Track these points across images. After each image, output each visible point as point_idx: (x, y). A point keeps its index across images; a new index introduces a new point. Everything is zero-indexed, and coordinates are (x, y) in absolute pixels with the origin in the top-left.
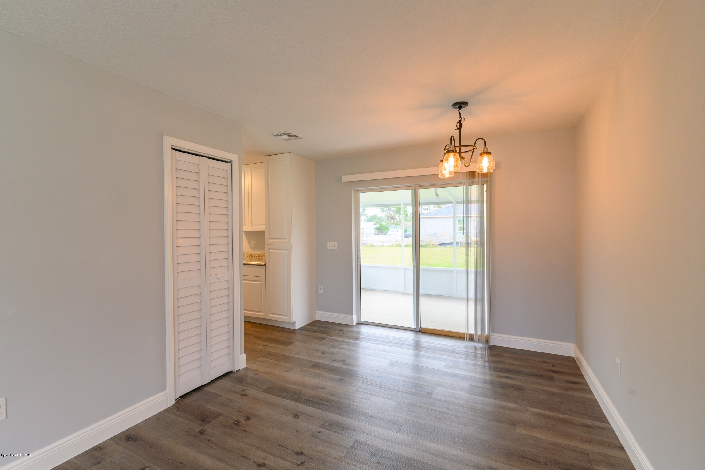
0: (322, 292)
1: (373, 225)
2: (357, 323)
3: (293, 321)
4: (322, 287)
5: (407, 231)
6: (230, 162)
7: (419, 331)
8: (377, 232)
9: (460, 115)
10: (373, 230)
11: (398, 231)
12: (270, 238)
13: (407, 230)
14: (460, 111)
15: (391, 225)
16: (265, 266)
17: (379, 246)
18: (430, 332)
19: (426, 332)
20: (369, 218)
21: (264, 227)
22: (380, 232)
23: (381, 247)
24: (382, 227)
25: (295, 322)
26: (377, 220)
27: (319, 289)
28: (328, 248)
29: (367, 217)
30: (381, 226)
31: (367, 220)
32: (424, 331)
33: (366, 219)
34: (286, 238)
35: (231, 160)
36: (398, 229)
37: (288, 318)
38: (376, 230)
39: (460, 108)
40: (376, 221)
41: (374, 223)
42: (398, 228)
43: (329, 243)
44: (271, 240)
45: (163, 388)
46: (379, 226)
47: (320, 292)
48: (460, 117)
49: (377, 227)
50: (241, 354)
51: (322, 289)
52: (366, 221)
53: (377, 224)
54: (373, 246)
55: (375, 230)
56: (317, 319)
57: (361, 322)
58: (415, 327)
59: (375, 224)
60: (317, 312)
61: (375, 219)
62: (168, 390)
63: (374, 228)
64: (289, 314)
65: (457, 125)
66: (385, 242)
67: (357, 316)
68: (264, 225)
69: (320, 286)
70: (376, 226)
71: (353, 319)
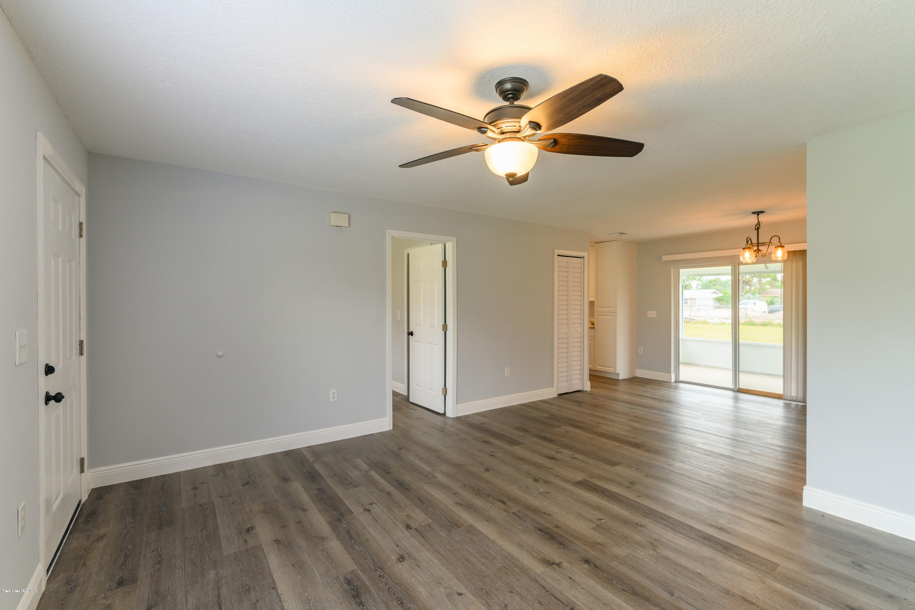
0: (642, 353)
1: (712, 293)
2: (675, 382)
3: (617, 372)
4: (642, 348)
5: (776, 303)
6: (583, 258)
7: (737, 390)
8: (717, 304)
9: (758, 219)
10: (711, 303)
11: (755, 304)
12: (599, 306)
13: (774, 301)
14: (758, 217)
15: (746, 293)
16: (594, 329)
17: (716, 323)
18: (748, 392)
19: (744, 392)
20: (705, 282)
21: (594, 298)
22: (724, 305)
23: (720, 324)
24: (727, 297)
25: (619, 373)
26: (720, 285)
27: (639, 351)
28: (648, 316)
29: (701, 281)
30: (725, 296)
31: (702, 286)
32: (743, 392)
33: (699, 284)
34: (613, 306)
35: (584, 256)
36: (757, 300)
37: (613, 369)
38: (717, 301)
39: (758, 215)
40: (718, 287)
41: (714, 290)
42: (755, 299)
43: (649, 312)
44: (599, 309)
45: (553, 386)
46: (721, 295)
47: (639, 353)
48: (758, 221)
49: (719, 296)
50: (588, 381)
51: (642, 351)
52: (699, 287)
53: (718, 293)
54: (705, 323)
55: (715, 301)
56: (637, 375)
57: (679, 381)
58: (734, 388)
59: (715, 293)
60: (637, 370)
61: (715, 285)
62: (555, 388)
63: (714, 299)
64: (615, 367)
65: (755, 227)
66: (728, 319)
67: (675, 375)
68: (593, 296)
69: (640, 348)
70: (716, 296)
71: (671, 375)
